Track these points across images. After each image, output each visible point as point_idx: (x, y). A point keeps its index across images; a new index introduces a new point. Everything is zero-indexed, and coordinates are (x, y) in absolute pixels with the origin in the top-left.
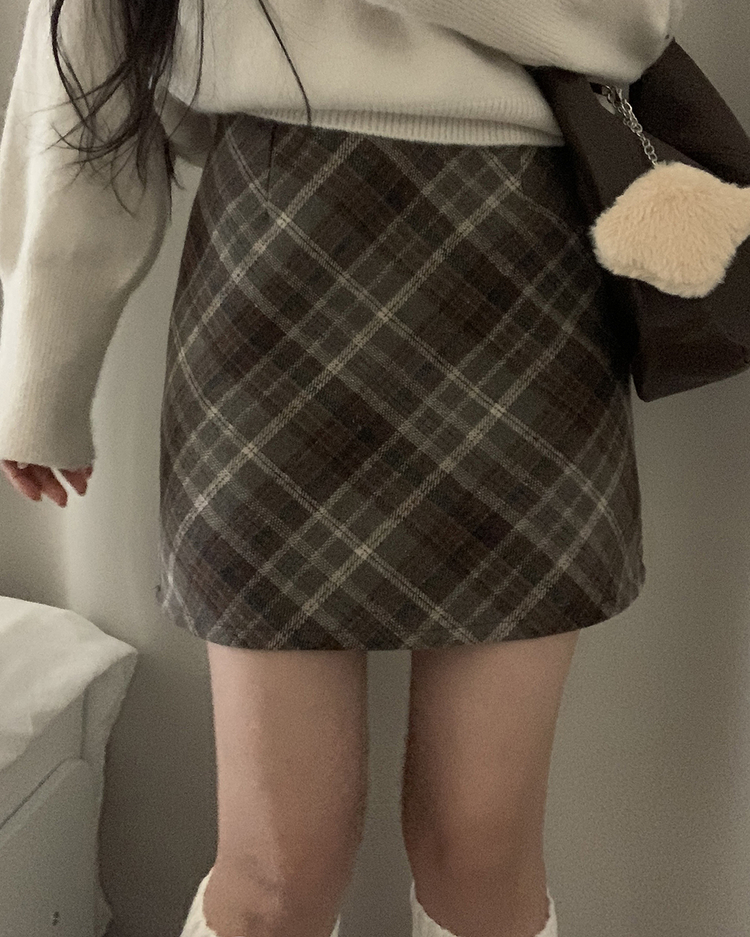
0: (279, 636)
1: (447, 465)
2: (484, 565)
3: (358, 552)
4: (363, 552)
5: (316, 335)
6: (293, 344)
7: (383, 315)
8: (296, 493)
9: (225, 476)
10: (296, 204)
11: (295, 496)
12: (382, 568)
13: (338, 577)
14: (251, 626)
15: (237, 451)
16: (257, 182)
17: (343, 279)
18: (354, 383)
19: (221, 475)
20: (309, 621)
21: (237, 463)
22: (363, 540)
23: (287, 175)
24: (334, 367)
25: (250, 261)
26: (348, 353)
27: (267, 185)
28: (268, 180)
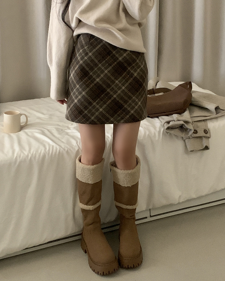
0: (88, 122)
1: (115, 96)
2: (120, 112)
3: (100, 110)
4: (101, 110)
5: (95, 74)
6: (91, 75)
7: (106, 72)
8: (91, 100)
9: (80, 97)
10: (92, 52)
11: (91, 101)
12: (104, 112)
13: (97, 113)
14: (83, 120)
15: (82, 93)
16: (86, 47)
17: (100, 65)
18: (101, 83)
19: (79, 97)
20: (92, 120)
21: (82, 95)
22: (101, 108)
23: (91, 47)
24: (98, 80)
25: (84, 60)
26: (100, 78)
27: (88, 48)
28: (88, 47)
